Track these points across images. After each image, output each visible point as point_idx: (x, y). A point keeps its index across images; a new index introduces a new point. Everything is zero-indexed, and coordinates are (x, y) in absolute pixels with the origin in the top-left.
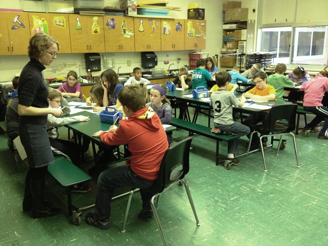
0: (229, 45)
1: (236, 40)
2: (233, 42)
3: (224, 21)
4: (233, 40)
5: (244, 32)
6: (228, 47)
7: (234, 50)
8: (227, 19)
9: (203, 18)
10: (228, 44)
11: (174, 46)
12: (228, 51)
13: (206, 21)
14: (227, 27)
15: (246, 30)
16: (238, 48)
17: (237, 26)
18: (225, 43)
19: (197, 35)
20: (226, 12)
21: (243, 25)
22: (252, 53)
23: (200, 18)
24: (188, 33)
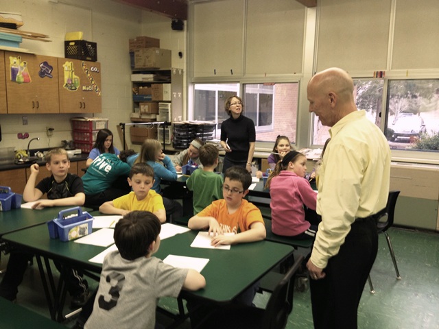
0: (144, 108)
1: (154, 99)
2: (150, 104)
3: (132, 67)
4: (151, 99)
5: (167, 87)
6: (142, 110)
7: (153, 117)
8: (138, 65)
9: (94, 59)
10: (142, 107)
11: (36, 105)
12: (143, 117)
13: (99, 64)
14: (139, 78)
15: (169, 84)
16: (158, 114)
17: (154, 78)
18: (137, 104)
19: (84, 88)
20: (136, 53)
21: (164, 76)
22: (182, 123)
23: (88, 58)
24: (66, 82)
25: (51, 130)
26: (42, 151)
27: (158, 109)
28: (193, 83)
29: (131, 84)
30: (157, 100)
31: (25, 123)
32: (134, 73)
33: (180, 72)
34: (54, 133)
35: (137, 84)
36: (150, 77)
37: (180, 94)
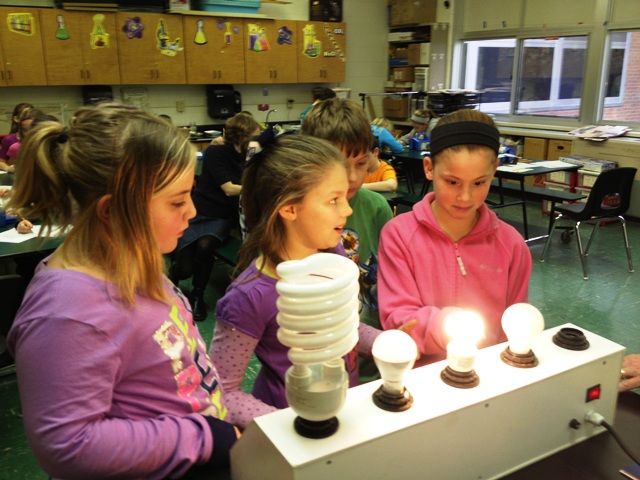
0: (399, 74)
2: (405, 69)
3: (390, 25)
5: (426, 47)
6: (396, 78)
7: (408, 85)
8: (396, 21)
9: (339, 19)
10: (396, 73)
11: (274, 74)
12: (398, 86)
13: (345, 24)
14: (397, 37)
15: (429, 44)
16: (413, 82)
17: (413, 36)
18: (392, 69)
19: (326, 54)
20: (395, 7)
21: (423, 33)
23: (333, 19)
24: (306, 48)
25: (291, 101)
26: (281, 124)
27: (414, 75)
28: (462, 41)
29: (387, 45)
30: (413, 63)
31: (266, 94)
32: (392, 31)
33: (444, 27)
34: (294, 105)
35: (394, 45)
36: (407, 36)
37: (442, 55)
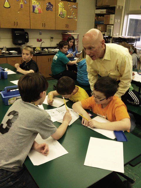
2: (102, 26)
3: (96, 6)
4: (103, 23)
5: (112, 16)
8: (99, 4)
9: (75, 1)
10: (98, 27)
11: (44, 25)
13: (77, 3)
14: (99, 11)
15: (114, 15)
16: (106, 31)
17: (106, 11)
18: (96, 26)
19: (68, 17)
21: (112, 10)
22: (117, 37)
23: (72, 1)
24: (59, 13)
25: (52, 38)
27: (106, 29)
28: (128, 14)
29: (95, 15)
30: (106, 24)
32: (97, 9)
33: (121, 8)
35: (97, 15)
36: (104, 11)
37: (119, 21)
